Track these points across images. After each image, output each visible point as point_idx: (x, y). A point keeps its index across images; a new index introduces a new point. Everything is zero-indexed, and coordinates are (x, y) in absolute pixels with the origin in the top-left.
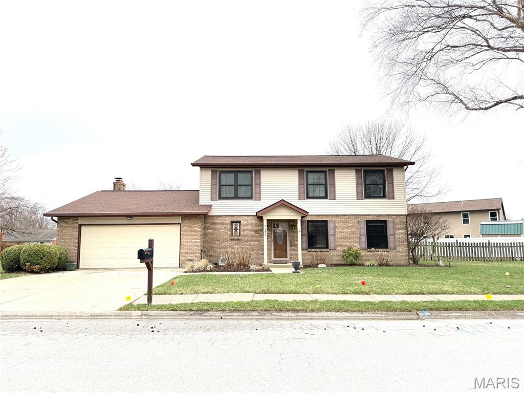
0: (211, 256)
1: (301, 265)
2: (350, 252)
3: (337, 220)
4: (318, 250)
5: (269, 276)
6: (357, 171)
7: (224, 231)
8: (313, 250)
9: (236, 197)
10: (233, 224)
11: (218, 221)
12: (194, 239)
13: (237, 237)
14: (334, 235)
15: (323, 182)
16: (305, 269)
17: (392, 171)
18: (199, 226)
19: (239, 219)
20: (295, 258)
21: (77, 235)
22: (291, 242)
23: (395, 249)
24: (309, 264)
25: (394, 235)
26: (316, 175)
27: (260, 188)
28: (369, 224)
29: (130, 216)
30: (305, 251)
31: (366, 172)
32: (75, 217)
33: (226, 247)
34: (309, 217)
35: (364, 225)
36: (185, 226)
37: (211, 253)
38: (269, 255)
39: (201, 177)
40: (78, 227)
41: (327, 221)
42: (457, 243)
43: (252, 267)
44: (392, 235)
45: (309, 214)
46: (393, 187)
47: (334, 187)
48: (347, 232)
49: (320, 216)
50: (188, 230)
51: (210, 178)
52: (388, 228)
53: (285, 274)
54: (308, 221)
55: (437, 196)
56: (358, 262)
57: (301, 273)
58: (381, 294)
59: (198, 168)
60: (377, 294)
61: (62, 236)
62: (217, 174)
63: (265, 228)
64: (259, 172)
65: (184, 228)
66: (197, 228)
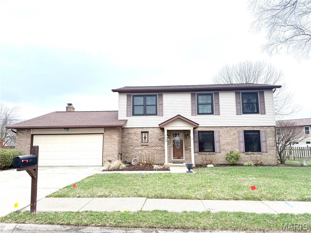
0: (127, 157)
1: (194, 166)
2: (232, 155)
3: (221, 130)
4: (206, 153)
5: (167, 176)
6: (236, 93)
7: (135, 139)
8: (203, 153)
9: (145, 114)
10: (143, 134)
11: (131, 131)
12: (113, 145)
13: (146, 144)
14: (219, 142)
15: (210, 102)
16: (197, 169)
17: (263, 93)
18: (117, 135)
19: (147, 130)
20: (189, 159)
21: (30, 142)
22: (186, 147)
23: (266, 152)
24: (200, 163)
25: (266, 141)
26: (205, 97)
27: (162, 107)
28: (246, 134)
29: (67, 128)
30: (197, 154)
31: (243, 93)
32: (29, 129)
33: (137, 151)
34: (200, 128)
35: (242, 135)
36: (106, 135)
37: (127, 155)
38: (169, 157)
39: (119, 100)
40: (31, 136)
41: (213, 131)
42: (308, 147)
43: (155, 167)
44: (264, 141)
45: (199, 126)
46: (264, 105)
47: (219, 106)
48: (229, 140)
49: (208, 128)
50: (108, 138)
51: (126, 101)
52: (261, 136)
53: (180, 174)
54: (199, 132)
55: (291, 114)
56: (238, 162)
57: (194, 172)
58: (273, 200)
59: (117, 93)
60: (270, 200)
61: (20, 143)
62: (131, 98)
63: (166, 136)
64: (162, 95)
65: (106, 137)
66: (115, 137)
